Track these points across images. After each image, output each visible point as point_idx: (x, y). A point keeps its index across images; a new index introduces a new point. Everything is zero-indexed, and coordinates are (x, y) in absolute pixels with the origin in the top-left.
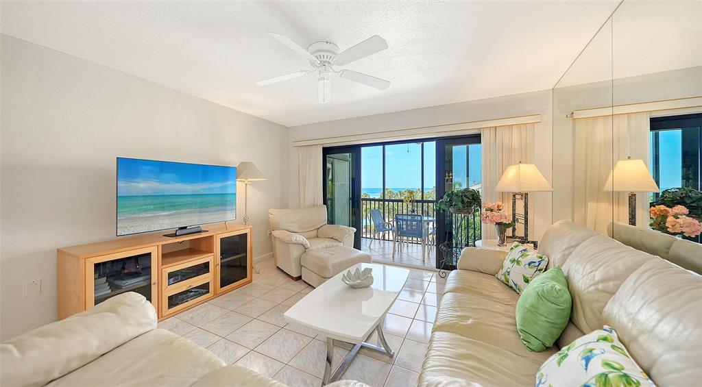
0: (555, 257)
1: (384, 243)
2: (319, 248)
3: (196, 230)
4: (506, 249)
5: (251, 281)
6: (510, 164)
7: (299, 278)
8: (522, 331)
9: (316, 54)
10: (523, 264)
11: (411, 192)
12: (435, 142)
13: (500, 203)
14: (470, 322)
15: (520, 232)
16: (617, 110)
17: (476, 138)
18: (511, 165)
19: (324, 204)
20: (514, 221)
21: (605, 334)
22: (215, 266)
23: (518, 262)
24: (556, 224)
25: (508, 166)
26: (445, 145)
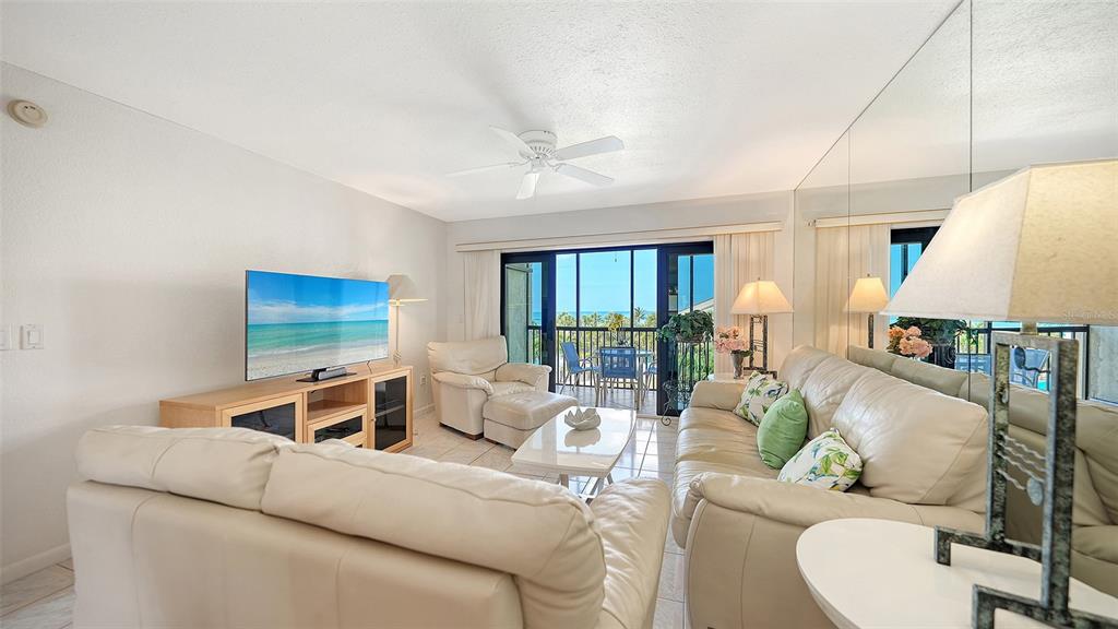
0: (794, 383)
1: (578, 390)
2: (505, 393)
3: (341, 372)
4: (745, 380)
5: (410, 445)
6: (747, 281)
7: (481, 436)
8: (763, 452)
9: (533, 145)
10: (762, 394)
11: (619, 317)
12: (656, 251)
13: (736, 328)
14: (713, 450)
15: (758, 363)
16: (854, 221)
17: (707, 247)
18: (749, 282)
19: (502, 333)
20: (751, 349)
21: (830, 433)
22: (369, 422)
23: (758, 393)
24: (796, 349)
25: (745, 282)
26: (668, 254)
